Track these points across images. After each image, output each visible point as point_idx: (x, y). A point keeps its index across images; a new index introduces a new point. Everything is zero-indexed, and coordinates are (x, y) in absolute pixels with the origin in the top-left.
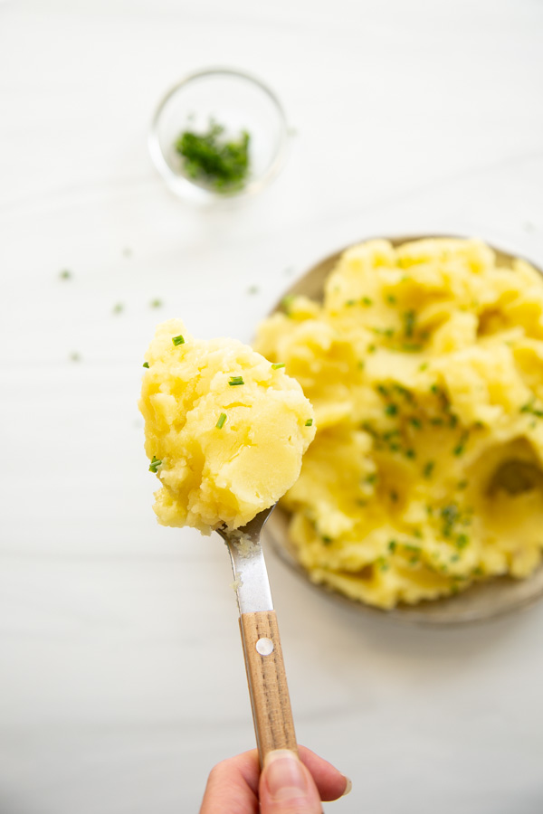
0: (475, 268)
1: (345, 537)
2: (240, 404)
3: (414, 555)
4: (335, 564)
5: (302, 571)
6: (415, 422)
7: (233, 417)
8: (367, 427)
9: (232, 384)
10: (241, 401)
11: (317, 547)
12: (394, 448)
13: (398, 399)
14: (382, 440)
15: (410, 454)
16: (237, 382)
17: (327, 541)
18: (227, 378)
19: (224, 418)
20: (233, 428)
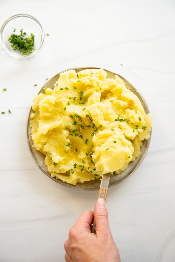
0: (101, 78)
1: (60, 163)
2: (114, 147)
3: (82, 168)
4: (58, 172)
5: (48, 174)
6: (82, 126)
7: (111, 149)
8: (67, 129)
9: (113, 142)
10: (114, 146)
11: (52, 166)
12: (76, 135)
13: (77, 119)
14: (72, 132)
15: (81, 137)
16: (115, 142)
17: (55, 164)
18: (114, 140)
19: (108, 149)
20: (109, 152)
